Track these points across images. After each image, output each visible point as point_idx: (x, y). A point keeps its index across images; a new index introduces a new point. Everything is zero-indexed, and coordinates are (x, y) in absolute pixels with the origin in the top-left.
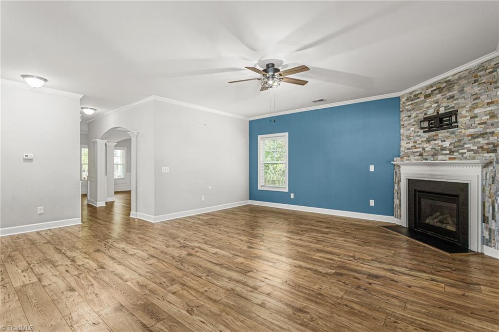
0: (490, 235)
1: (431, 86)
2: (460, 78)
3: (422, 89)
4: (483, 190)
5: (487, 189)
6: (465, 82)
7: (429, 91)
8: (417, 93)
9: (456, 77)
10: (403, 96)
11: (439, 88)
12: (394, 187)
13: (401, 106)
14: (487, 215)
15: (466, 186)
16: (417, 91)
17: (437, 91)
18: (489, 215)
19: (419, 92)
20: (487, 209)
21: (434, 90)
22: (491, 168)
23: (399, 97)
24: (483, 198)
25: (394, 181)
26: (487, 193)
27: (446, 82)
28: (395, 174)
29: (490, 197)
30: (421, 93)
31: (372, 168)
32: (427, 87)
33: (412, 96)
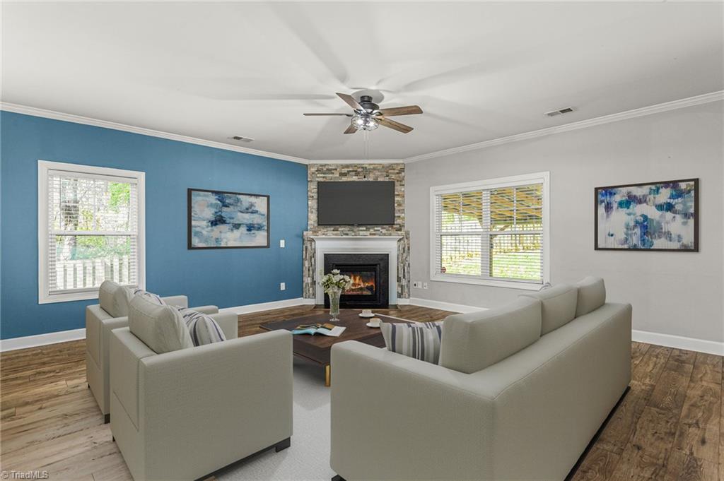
0: (402, 290)
1: (347, 166)
2: (374, 169)
3: (337, 165)
4: (398, 258)
5: (400, 257)
6: (379, 173)
7: (345, 170)
8: (330, 168)
9: (372, 167)
10: (313, 165)
11: (356, 171)
12: (303, 265)
13: (309, 176)
14: (400, 276)
15: (387, 255)
16: (330, 165)
17: (354, 173)
18: (401, 276)
19: (334, 168)
20: (400, 272)
21: (350, 171)
22: (402, 242)
23: (307, 165)
24: (398, 264)
25: (304, 257)
26: (400, 260)
27: (363, 168)
28: (304, 249)
29: (402, 263)
30: (336, 169)
31: (282, 243)
32: (342, 165)
33: (325, 169)
